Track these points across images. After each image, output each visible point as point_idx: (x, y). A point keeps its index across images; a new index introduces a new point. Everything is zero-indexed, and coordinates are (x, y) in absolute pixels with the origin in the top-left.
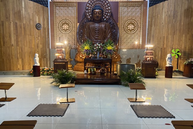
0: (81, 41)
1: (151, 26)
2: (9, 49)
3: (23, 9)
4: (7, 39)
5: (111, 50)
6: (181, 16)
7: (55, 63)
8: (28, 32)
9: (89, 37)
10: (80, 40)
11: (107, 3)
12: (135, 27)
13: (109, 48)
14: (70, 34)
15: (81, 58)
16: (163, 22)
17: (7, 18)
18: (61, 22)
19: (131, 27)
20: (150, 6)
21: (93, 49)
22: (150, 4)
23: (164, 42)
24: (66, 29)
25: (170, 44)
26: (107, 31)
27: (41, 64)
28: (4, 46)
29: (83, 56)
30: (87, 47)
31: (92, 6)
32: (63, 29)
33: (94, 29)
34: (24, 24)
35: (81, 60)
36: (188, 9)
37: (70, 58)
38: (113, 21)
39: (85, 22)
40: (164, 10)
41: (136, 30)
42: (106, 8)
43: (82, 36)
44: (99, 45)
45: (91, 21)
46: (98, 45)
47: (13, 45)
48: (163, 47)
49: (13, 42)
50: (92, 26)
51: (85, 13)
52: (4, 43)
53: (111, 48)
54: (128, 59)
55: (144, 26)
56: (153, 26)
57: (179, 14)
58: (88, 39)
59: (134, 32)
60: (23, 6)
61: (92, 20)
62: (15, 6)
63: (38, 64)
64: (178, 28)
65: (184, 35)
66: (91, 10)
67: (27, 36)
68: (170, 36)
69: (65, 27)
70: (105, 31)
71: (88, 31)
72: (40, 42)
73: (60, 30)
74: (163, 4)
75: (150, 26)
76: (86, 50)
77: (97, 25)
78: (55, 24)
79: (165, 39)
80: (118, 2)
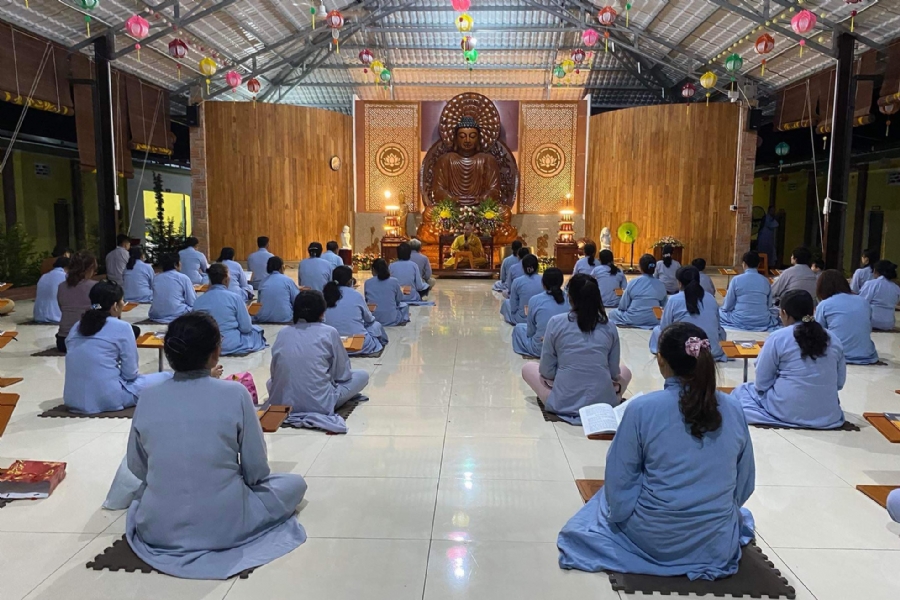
0: (429, 195)
1: (594, 162)
2: (280, 214)
3: (308, 130)
4: (276, 194)
5: (492, 220)
6: (645, 146)
7: (385, 245)
8: (316, 179)
9: (448, 187)
10: (427, 193)
11: (489, 108)
12: (557, 162)
13: (489, 215)
14: (403, 177)
15: (432, 234)
16: (614, 155)
17: (277, 150)
18: (381, 150)
19: (548, 161)
20: (592, 113)
21: (457, 217)
22: (592, 109)
23: (615, 200)
24: (392, 165)
25: (625, 204)
26: (489, 174)
27: (354, 247)
28: (271, 208)
29: (435, 231)
30: (445, 213)
31: (454, 114)
32: (386, 166)
33: (460, 169)
34: (308, 161)
35: (432, 239)
36: (656, 134)
37: (406, 234)
38: (504, 148)
39: (441, 153)
40: (615, 129)
41: (561, 168)
42: (487, 120)
43: (431, 183)
44: (469, 209)
45: (452, 150)
46: (467, 210)
47: (287, 207)
48: (615, 210)
49: (288, 200)
50: (456, 163)
51: (440, 130)
52: (271, 203)
53: (492, 216)
54: (540, 238)
55: (580, 159)
56: (597, 162)
57: (641, 141)
58: (446, 192)
59: (556, 173)
60: (308, 123)
61: (455, 148)
62: (294, 125)
63: (349, 247)
64: (640, 171)
65: (651, 187)
66: (452, 124)
67: (314, 187)
68: (626, 188)
69: (392, 160)
70: (485, 174)
71: (446, 174)
72: (336, 199)
73: (380, 167)
74: (613, 116)
75: (592, 159)
76: (444, 220)
77: (466, 161)
78: (367, 155)
79: (618, 193)
80: (517, 102)
